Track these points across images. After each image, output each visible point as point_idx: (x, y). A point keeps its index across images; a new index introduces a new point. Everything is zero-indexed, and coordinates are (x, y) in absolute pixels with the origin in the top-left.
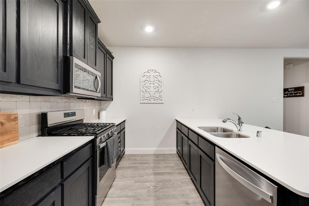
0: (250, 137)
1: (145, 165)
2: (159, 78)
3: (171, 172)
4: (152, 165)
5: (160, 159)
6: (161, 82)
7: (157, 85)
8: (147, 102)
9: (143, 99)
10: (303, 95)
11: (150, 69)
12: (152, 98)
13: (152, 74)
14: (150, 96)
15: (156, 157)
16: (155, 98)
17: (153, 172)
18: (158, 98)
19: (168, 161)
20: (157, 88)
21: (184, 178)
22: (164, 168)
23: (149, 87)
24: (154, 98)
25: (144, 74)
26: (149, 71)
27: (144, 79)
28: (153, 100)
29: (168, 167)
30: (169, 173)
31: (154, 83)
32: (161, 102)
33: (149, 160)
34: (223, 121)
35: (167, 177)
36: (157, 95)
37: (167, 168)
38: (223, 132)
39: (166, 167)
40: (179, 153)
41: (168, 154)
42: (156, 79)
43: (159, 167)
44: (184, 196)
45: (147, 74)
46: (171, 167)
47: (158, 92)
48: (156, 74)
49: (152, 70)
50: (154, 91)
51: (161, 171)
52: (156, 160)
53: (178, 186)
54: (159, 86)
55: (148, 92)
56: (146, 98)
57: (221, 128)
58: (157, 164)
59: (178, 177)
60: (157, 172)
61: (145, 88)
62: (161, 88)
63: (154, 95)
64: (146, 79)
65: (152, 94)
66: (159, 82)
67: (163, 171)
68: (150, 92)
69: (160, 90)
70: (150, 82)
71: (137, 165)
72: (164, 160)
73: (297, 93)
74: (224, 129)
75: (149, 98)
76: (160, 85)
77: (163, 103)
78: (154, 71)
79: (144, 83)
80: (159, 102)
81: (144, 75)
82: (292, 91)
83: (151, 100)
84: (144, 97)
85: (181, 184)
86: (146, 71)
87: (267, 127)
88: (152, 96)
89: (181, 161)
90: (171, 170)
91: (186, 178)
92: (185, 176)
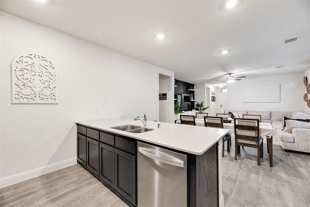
0: (154, 129)
1: (29, 197)
2: (50, 70)
3: (77, 188)
4: (43, 192)
5: (56, 178)
6: (54, 75)
7: (47, 79)
8: (27, 102)
9: (17, 96)
10: (166, 99)
11: (33, 54)
12: (37, 96)
13: (37, 61)
14: (32, 93)
15: (47, 179)
16: (43, 96)
17: (48, 199)
18: (49, 97)
19: (68, 177)
20: (47, 84)
21: (95, 186)
22: (65, 187)
23: (31, 80)
24: (41, 96)
25: (21, 59)
26: (32, 57)
27: (21, 66)
28: (39, 99)
29: (70, 184)
30: (74, 190)
31: (41, 74)
32: (54, 102)
33: (34, 188)
34: (135, 120)
35: (73, 196)
36: (47, 92)
37: (69, 186)
38: (132, 129)
39: (67, 185)
40: (81, 161)
41: (65, 169)
42: (44, 70)
43: (56, 190)
44: (100, 204)
45: (28, 60)
46: (75, 182)
47: (49, 89)
48: (45, 63)
49: (37, 56)
50: (42, 87)
51: (62, 193)
52: (48, 183)
53: (91, 198)
54: (50, 80)
55: (28, 87)
56: (23, 96)
57: (130, 126)
58: (51, 187)
59: (87, 189)
60: (56, 196)
61: (22, 80)
62: (54, 83)
63: (41, 93)
64: (25, 67)
65: (37, 90)
66: (51, 76)
67: (65, 192)
68: (32, 86)
69: (52, 86)
70: (33, 73)
71: (10, 204)
72: (61, 178)
73: (163, 98)
74: (132, 126)
75: (31, 96)
76: (52, 80)
77: (57, 104)
78: (41, 59)
79: (21, 73)
80: (50, 102)
81: (20, 61)
82: (161, 96)
83: (35, 98)
84: (20, 94)
85: (94, 195)
86: (25, 55)
87: (155, 121)
88: (37, 93)
89: (86, 170)
90: (76, 185)
91: (98, 185)
92: (96, 184)
